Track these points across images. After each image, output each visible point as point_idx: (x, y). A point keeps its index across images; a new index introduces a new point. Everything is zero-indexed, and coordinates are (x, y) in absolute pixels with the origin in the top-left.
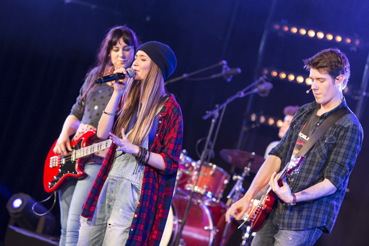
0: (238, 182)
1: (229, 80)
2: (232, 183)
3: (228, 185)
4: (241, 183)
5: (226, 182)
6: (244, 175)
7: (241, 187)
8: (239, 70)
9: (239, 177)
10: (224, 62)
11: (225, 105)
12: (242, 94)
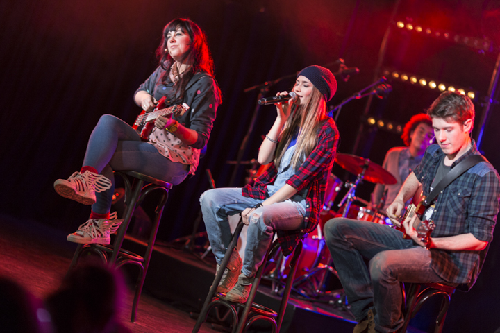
0: (351, 189)
1: (346, 80)
2: (344, 191)
3: (339, 192)
4: (354, 192)
5: (337, 189)
6: (357, 181)
7: (353, 195)
8: (357, 70)
9: (352, 185)
10: (342, 60)
11: (340, 107)
12: (359, 96)
